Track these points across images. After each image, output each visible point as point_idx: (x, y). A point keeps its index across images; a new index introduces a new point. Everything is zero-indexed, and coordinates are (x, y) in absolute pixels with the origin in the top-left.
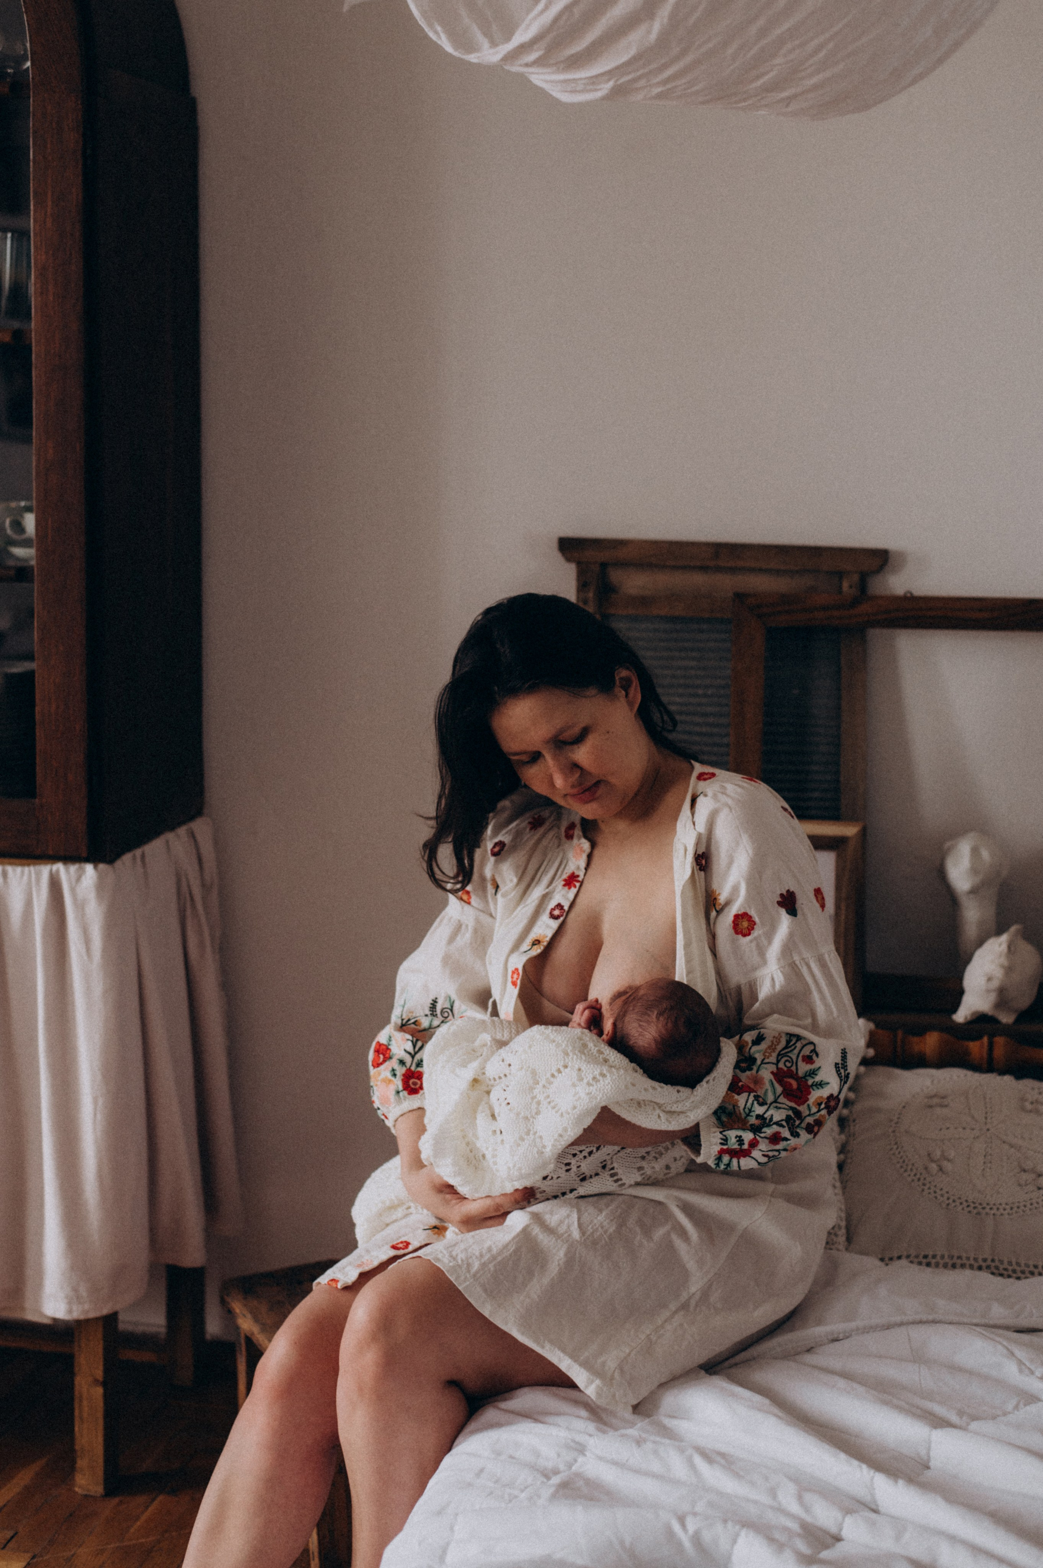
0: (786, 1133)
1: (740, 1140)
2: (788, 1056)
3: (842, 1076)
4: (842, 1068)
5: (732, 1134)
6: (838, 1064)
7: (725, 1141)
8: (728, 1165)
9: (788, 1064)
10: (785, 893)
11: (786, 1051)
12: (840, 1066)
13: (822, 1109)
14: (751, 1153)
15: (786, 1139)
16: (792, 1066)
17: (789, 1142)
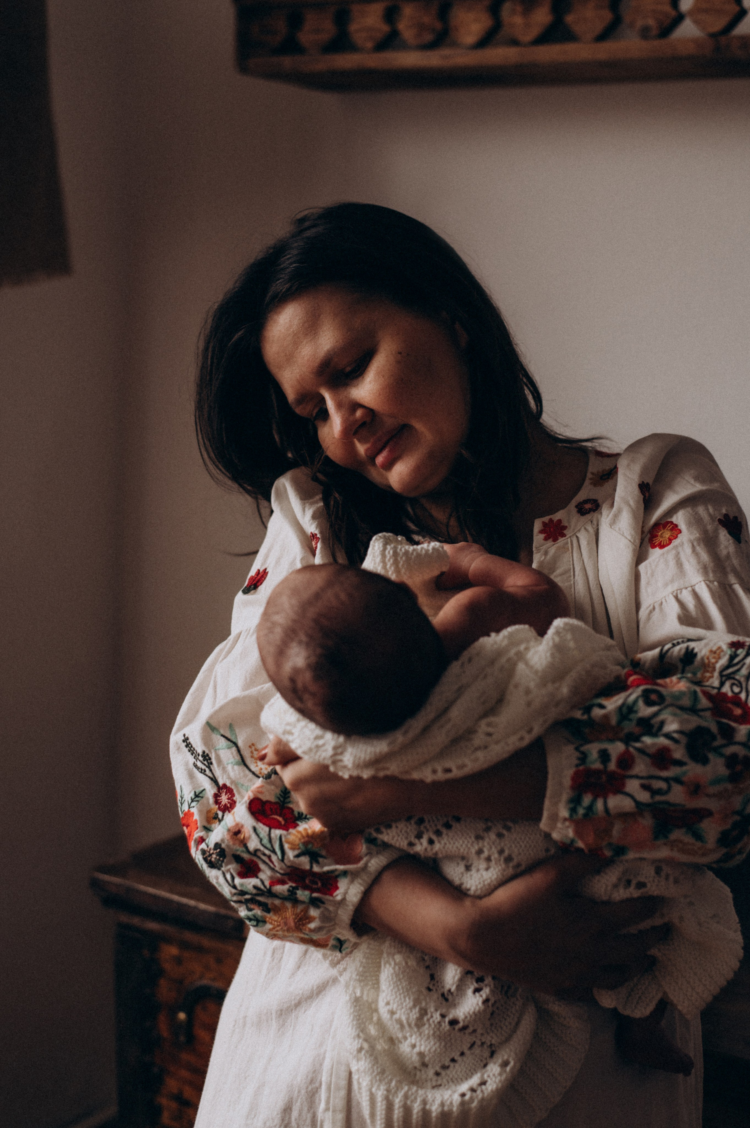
0: (679, 753)
1: (604, 756)
2: (734, 679)
5: (593, 749)
7: (583, 758)
8: (590, 808)
9: (736, 690)
10: (722, 518)
11: (731, 670)
14: (623, 785)
15: (680, 763)
16: (740, 692)
17: (684, 768)
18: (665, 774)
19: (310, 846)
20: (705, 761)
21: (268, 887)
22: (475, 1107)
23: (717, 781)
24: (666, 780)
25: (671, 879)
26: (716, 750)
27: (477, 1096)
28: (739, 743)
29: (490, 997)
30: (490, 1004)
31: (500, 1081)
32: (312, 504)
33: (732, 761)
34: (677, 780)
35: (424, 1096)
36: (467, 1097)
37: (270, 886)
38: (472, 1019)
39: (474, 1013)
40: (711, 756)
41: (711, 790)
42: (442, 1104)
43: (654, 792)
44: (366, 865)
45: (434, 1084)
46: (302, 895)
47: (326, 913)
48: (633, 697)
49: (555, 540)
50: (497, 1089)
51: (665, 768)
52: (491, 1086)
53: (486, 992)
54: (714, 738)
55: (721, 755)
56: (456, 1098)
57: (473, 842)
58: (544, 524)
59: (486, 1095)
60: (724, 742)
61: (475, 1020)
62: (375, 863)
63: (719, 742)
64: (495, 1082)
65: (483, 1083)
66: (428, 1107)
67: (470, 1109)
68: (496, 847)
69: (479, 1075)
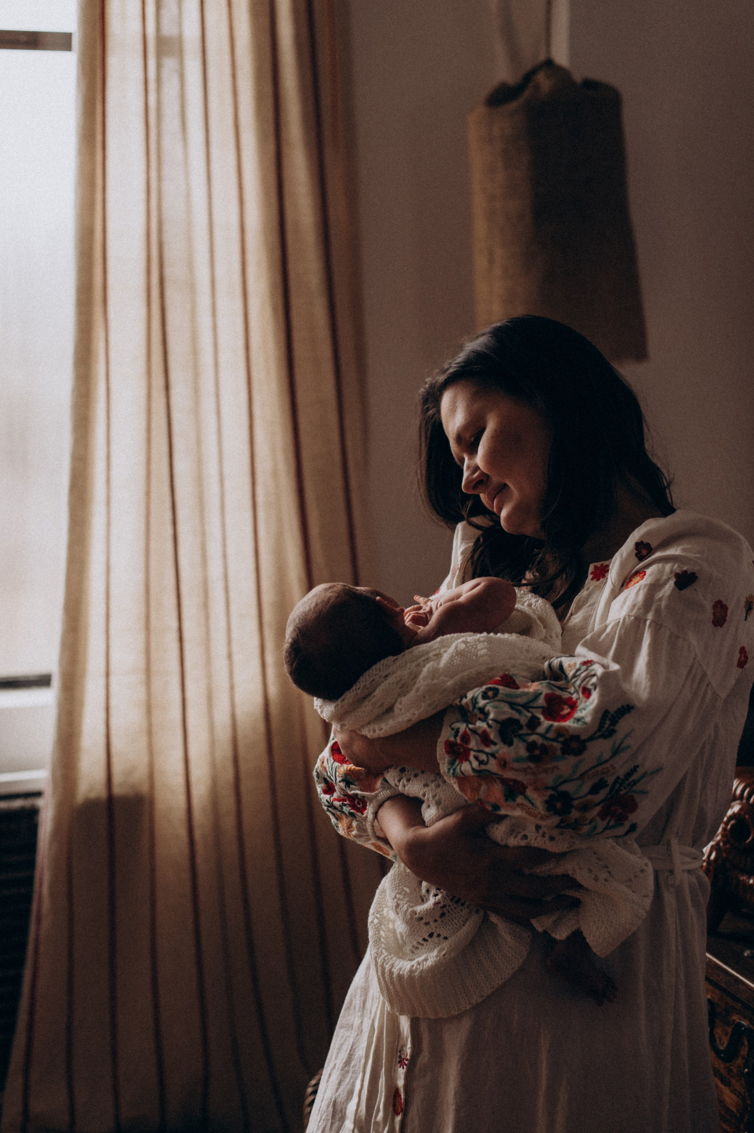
1: (457, 732)
3: (603, 727)
4: (610, 719)
6: (609, 713)
8: (455, 770)
10: (680, 572)
12: (609, 716)
13: (558, 742)
14: (469, 755)
18: (487, 750)
19: (348, 777)
20: (510, 744)
21: (331, 801)
22: (417, 975)
23: (519, 760)
24: (487, 754)
25: (547, 836)
26: (522, 738)
27: (419, 968)
28: (538, 734)
29: (441, 901)
30: (439, 905)
31: (435, 961)
32: (466, 543)
33: (531, 747)
34: (493, 755)
35: (394, 962)
36: (414, 968)
37: (333, 801)
38: (424, 913)
39: (426, 909)
40: (516, 740)
41: (516, 765)
42: (400, 969)
43: (481, 762)
44: (377, 795)
45: (411, 958)
46: (346, 809)
47: (361, 825)
48: (477, 693)
49: (598, 580)
50: (432, 966)
51: (487, 746)
52: (429, 963)
53: (439, 897)
54: (521, 727)
55: (524, 741)
56: (408, 967)
57: (422, 788)
58: (596, 567)
59: (424, 967)
60: (529, 732)
61: (426, 914)
62: (383, 794)
63: (524, 731)
64: (432, 961)
65: (426, 960)
66: (393, 969)
67: (414, 977)
68: (432, 793)
69: (425, 955)
